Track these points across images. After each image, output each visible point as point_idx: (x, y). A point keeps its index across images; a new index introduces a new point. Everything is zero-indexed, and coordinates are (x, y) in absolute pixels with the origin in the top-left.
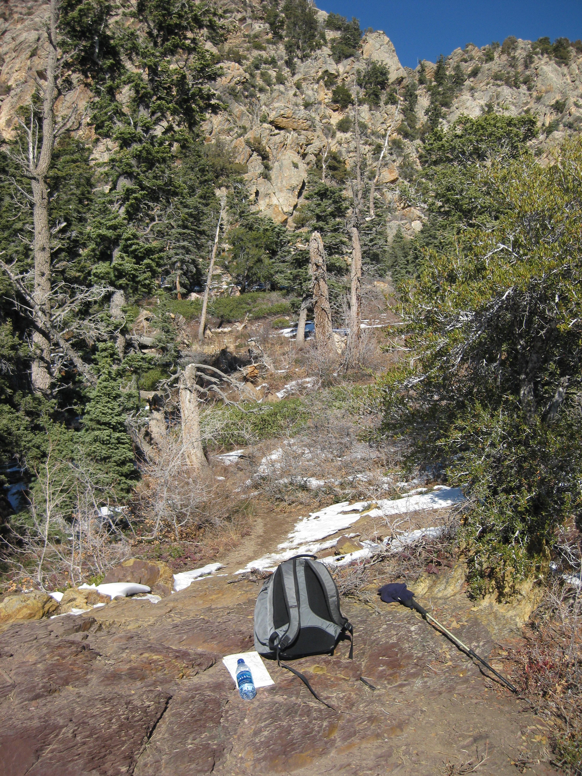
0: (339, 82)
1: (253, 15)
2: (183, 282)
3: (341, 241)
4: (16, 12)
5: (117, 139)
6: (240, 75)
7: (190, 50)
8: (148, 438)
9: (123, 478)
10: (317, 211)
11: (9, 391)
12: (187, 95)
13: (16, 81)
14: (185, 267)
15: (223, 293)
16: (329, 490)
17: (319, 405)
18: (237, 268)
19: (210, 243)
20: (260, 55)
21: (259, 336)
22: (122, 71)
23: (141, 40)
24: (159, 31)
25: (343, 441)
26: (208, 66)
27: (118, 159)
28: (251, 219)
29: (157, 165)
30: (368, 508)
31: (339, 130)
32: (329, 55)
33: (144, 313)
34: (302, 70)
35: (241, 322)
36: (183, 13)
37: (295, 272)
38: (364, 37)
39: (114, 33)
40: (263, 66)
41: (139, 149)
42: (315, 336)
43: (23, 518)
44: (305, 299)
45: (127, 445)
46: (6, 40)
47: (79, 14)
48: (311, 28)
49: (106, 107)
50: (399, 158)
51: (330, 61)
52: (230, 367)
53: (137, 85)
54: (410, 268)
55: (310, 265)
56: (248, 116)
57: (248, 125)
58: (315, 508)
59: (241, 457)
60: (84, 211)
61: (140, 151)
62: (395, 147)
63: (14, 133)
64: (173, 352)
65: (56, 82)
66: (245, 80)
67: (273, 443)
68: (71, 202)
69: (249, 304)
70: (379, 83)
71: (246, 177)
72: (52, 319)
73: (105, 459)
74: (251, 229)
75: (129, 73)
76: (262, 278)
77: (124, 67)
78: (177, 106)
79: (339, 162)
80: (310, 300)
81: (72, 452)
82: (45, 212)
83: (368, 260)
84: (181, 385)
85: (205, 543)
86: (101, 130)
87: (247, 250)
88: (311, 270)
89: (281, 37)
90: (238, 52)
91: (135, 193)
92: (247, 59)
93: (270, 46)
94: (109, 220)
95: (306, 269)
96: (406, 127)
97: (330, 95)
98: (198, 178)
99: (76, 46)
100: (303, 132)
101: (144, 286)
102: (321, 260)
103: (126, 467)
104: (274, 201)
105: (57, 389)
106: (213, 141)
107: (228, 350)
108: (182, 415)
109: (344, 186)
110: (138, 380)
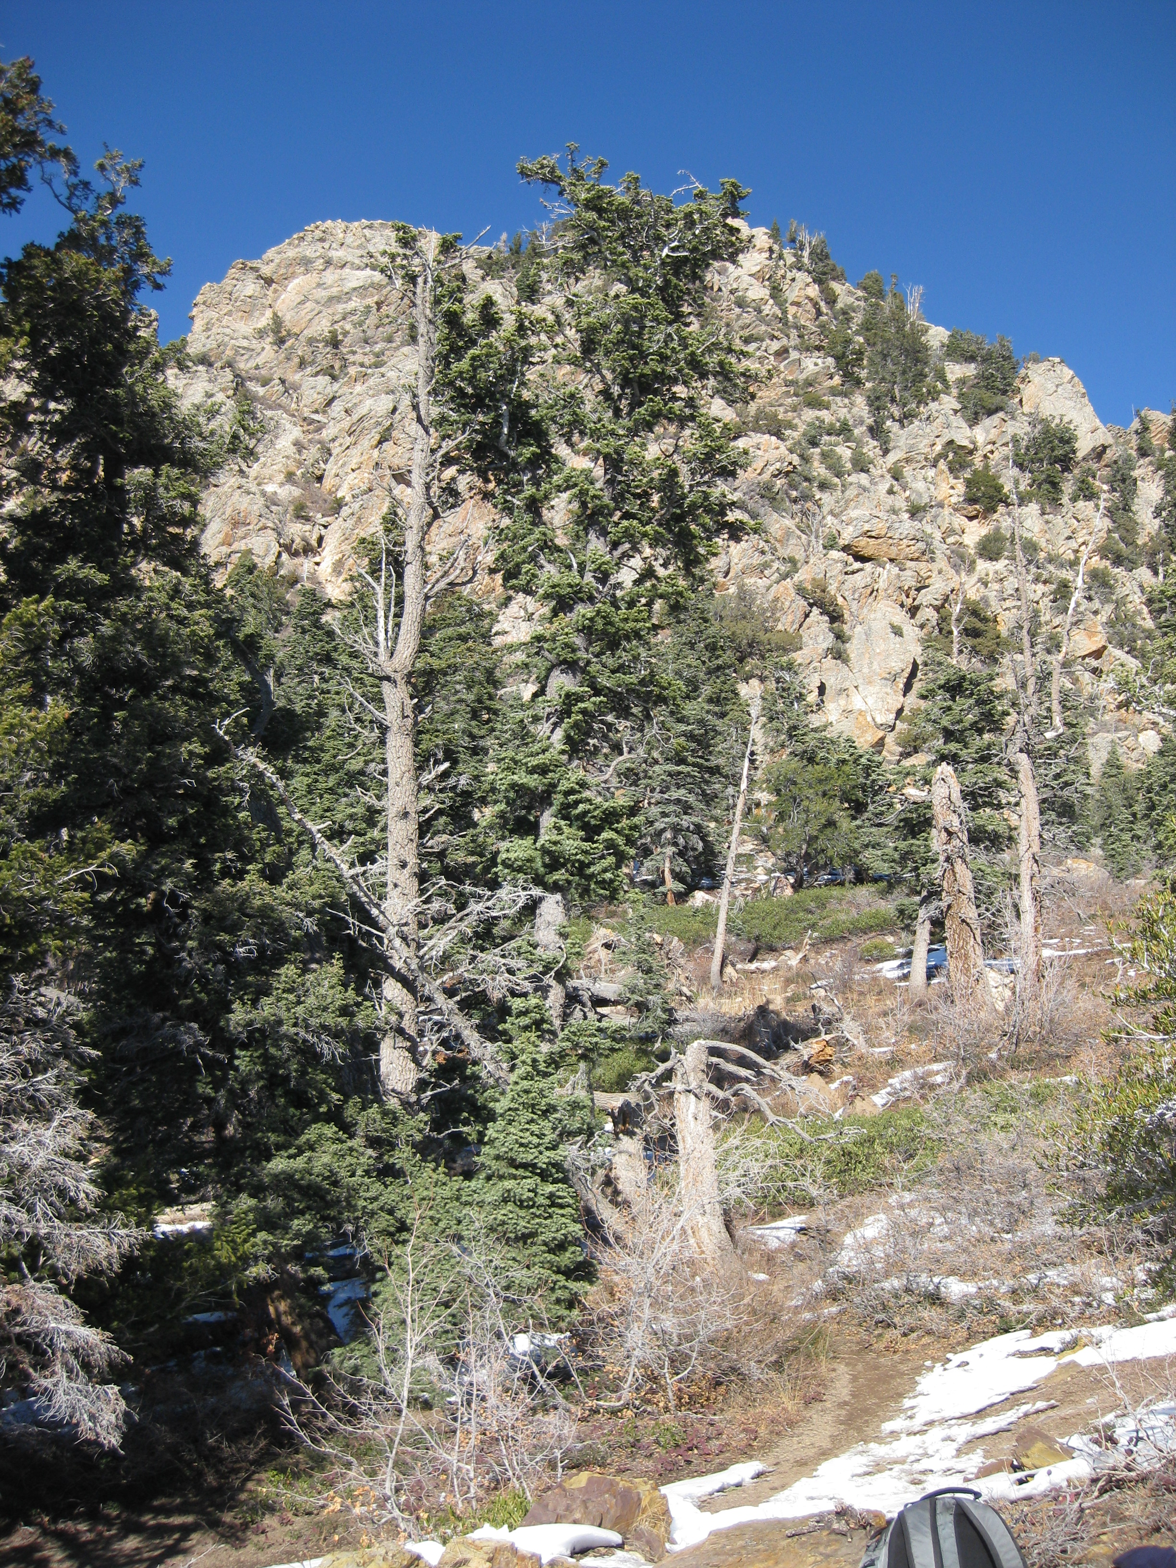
0: (977, 461)
1: (802, 344)
2: (677, 869)
3: (995, 780)
4: (354, 363)
5: (547, 596)
6: (781, 460)
7: (682, 421)
8: (609, 1191)
9: (561, 1277)
10: (945, 722)
11: (335, 1096)
12: (681, 506)
13: (352, 489)
14: (681, 841)
15: (758, 890)
16: (989, 1305)
17: (961, 1123)
18: (785, 839)
19: (731, 790)
20: (818, 418)
21: (834, 977)
22: (554, 466)
23: (588, 407)
24: (622, 388)
25: (1015, 1200)
26: (719, 449)
27: (547, 635)
28: (811, 741)
29: (624, 643)
30: (1072, 1345)
31: (981, 556)
32: (956, 412)
33: (601, 934)
34: (902, 443)
35: (797, 949)
36: (669, 352)
37: (903, 845)
38: (1022, 372)
39: (537, 396)
40: (825, 438)
41: (589, 615)
42: (948, 976)
43: (357, 1354)
44: (925, 901)
45: (569, 1210)
46: (333, 415)
47: (472, 365)
48: (917, 361)
49: (524, 537)
50: (1106, 607)
51: (959, 421)
52: (774, 1042)
53: (583, 493)
54: (1141, 828)
55: (934, 832)
56: (799, 538)
57: (800, 556)
58: (959, 1343)
59: (802, 1231)
60: (483, 732)
61: (591, 620)
62: (1097, 584)
63: (348, 587)
64: (659, 1012)
65: (428, 494)
66: (790, 468)
67: (868, 1204)
68: (457, 716)
69: (811, 912)
70: (1057, 460)
71: (798, 657)
72: (421, 953)
73: (525, 1238)
74: (811, 760)
75: (566, 471)
76: (836, 859)
77: (556, 459)
78: (661, 530)
79: (985, 620)
80: (936, 903)
81: (459, 1222)
82: (409, 743)
83: (1053, 816)
84: (676, 1084)
85: (728, 1415)
86: (514, 581)
87: (806, 803)
88: (937, 841)
89: (858, 382)
90: (776, 416)
91: (583, 701)
92: (793, 427)
93: (838, 399)
94: (532, 755)
95: (926, 840)
96: (1116, 543)
97: (961, 488)
98: (704, 663)
99: (465, 425)
100: (910, 564)
101: (603, 884)
102: (956, 822)
103: (568, 1254)
104: (857, 702)
105: (429, 1093)
106: (733, 590)
107: (771, 1007)
108: (680, 1148)
109: (997, 670)
110: (589, 1072)
